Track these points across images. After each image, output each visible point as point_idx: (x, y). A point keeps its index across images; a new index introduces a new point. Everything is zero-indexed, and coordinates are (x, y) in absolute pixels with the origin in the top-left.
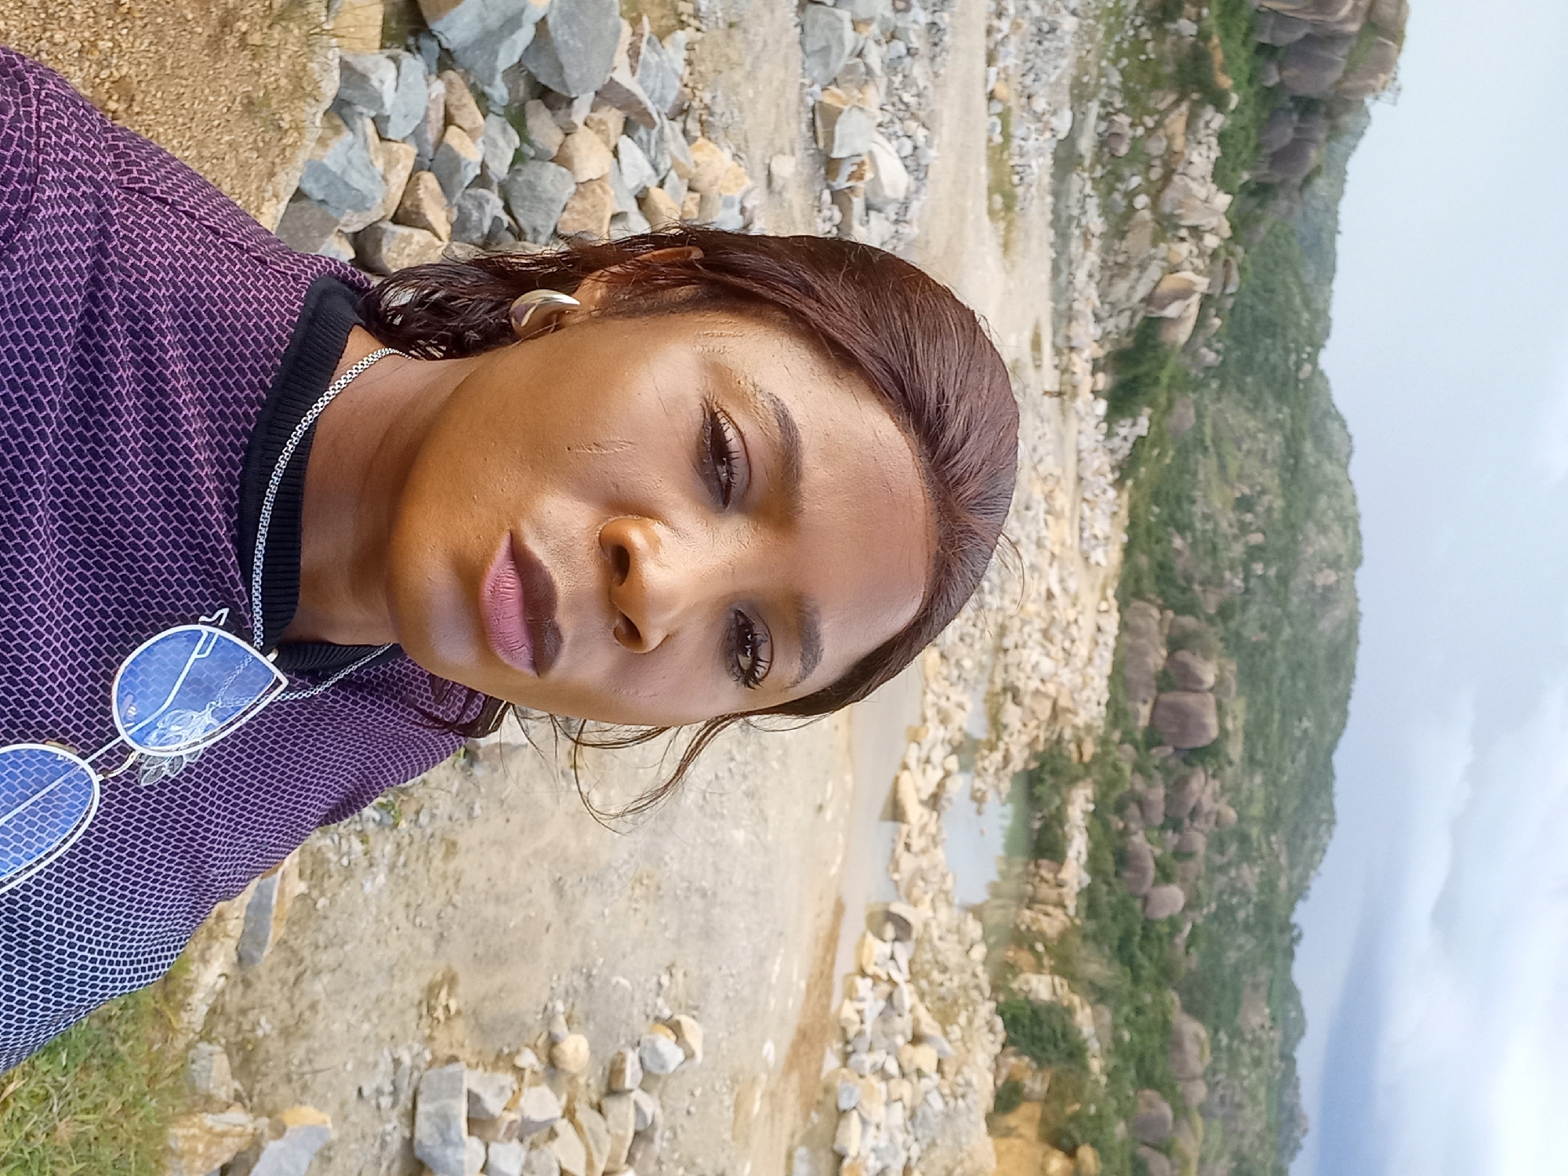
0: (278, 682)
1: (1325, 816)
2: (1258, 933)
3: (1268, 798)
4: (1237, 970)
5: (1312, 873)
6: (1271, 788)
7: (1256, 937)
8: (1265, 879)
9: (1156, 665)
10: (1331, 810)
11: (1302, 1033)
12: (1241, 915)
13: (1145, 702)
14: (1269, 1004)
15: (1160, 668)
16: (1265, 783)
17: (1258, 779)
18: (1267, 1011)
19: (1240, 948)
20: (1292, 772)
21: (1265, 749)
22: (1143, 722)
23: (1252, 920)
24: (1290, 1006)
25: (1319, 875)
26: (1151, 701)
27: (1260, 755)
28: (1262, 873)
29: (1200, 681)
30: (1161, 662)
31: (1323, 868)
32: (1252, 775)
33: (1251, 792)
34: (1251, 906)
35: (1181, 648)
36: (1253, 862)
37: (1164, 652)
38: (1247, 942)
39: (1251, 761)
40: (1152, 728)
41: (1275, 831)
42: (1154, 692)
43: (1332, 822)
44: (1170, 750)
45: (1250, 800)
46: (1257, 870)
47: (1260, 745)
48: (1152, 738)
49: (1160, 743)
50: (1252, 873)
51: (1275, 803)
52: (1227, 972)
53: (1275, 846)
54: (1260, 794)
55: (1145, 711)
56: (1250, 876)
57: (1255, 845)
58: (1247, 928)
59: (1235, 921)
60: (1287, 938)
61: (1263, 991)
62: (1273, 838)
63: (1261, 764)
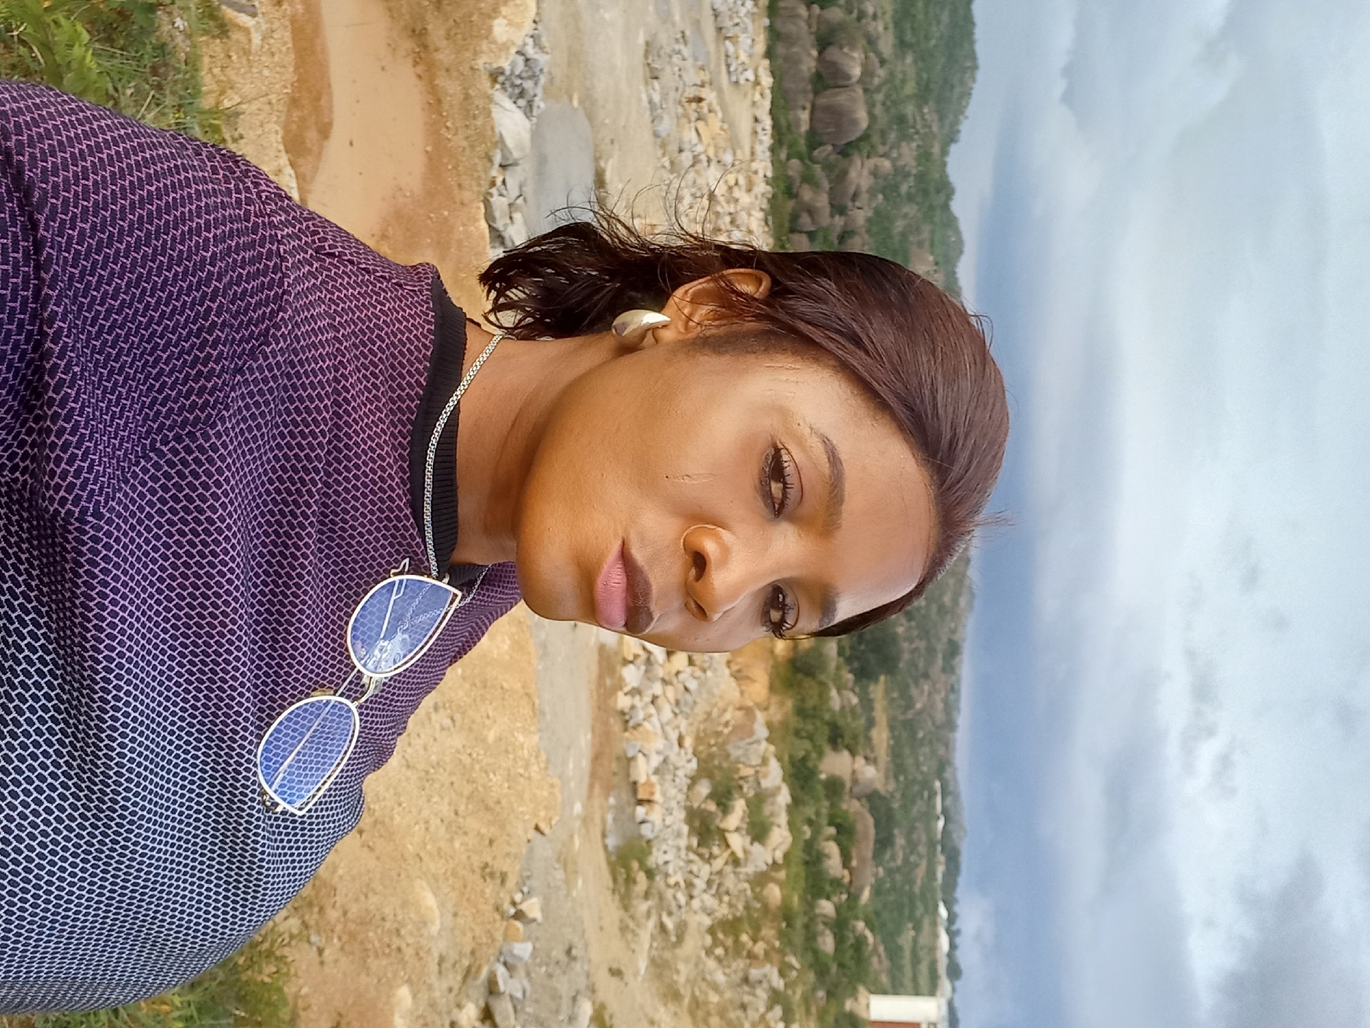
0: (456, 595)
1: (968, 64)
2: (919, 199)
3: (918, 75)
4: (904, 235)
5: (961, 118)
6: (920, 64)
7: (917, 203)
8: (921, 151)
9: (809, 69)
10: (973, 56)
11: (961, 252)
12: (904, 188)
13: (804, 108)
14: (932, 253)
15: (813, 70)
16: (915, 61)
17: (909, 59)
18: (931, 258)
19: (905, 216)
20: (937, 34)
21: (913, 29)
22: (804, 127)
23: (913, 191)
24: (950, 233)
25: (967, 117)
26: (808, 106)
27: (909, 37)
28: (918, 146)
29: (848, 77)
30: (813, 64)
31: (969, 111)
32: (903, 58)
33: (904, 73)
34: (911, 179)
35: (830, 44)
36: (909, 138)
37: (815, 53)
38: (910, 209)
39: (902, 45)
40: (812, 132)
41: (926, 103)
42: (811, 96)
43: (975, 67)
44: (830, 148)
45: (903, 81)
46: (914, 145)
47: (907, 26)
48: (814, 140)
49: (821, 144)
50: (911, 149)
51: (925, 76)
52: (897, 239)
53: (927, 117)
54: (911, 73)
55: (805, 116)
56: (908, 154)
57: (911, 122)
58: (910, 198)
59: (899, 195)
60: (942, 197)
61: (927, 244)
62: (926, 110)
63: (910, 46)
